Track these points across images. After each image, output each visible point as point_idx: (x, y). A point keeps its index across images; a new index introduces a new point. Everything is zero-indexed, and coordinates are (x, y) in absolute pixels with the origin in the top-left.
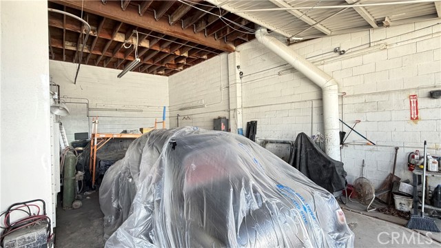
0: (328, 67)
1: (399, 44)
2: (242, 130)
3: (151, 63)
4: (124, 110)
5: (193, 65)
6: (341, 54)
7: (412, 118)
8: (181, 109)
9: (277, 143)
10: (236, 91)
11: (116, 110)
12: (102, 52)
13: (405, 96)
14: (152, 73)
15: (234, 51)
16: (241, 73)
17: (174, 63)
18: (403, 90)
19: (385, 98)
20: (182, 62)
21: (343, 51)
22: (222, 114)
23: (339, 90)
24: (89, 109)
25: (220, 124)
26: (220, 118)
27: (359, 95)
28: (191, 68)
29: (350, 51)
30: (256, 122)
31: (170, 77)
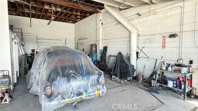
0: (135, 22)
1: (161, 12)
2: (102, 50)
3: (64, 18)
4: (53, 40)
5: (84, 18)
6: (139, 16)
7: (163, 47)
8: (79, 40)
9: (114, 56)
10: (99, 32)
11: (50, 39)
12: (41, 13)
13: (161, 37)
14: (66, 22)
15: (99, 12)
16: (102, 23)
17: (74, 17)
18: (161, 34)
19: (154, 37)
20: (78, 17)
21: (140, 14)
22: (94, 43)
23: (137, 33)
24: (37, 39)
25: (93, 47)
26: (93, 44)
27: (145, 35)
28: (83, 20)
29: (143, 14)
30: (107, 46)
31: (75, 24)
